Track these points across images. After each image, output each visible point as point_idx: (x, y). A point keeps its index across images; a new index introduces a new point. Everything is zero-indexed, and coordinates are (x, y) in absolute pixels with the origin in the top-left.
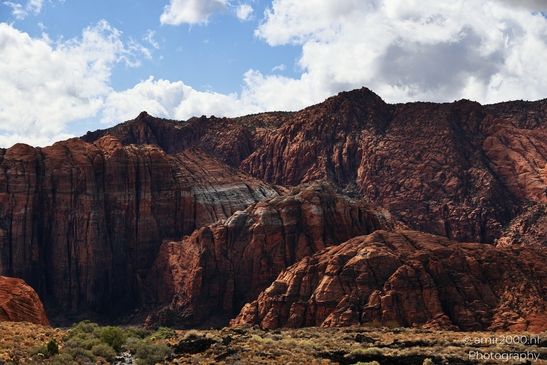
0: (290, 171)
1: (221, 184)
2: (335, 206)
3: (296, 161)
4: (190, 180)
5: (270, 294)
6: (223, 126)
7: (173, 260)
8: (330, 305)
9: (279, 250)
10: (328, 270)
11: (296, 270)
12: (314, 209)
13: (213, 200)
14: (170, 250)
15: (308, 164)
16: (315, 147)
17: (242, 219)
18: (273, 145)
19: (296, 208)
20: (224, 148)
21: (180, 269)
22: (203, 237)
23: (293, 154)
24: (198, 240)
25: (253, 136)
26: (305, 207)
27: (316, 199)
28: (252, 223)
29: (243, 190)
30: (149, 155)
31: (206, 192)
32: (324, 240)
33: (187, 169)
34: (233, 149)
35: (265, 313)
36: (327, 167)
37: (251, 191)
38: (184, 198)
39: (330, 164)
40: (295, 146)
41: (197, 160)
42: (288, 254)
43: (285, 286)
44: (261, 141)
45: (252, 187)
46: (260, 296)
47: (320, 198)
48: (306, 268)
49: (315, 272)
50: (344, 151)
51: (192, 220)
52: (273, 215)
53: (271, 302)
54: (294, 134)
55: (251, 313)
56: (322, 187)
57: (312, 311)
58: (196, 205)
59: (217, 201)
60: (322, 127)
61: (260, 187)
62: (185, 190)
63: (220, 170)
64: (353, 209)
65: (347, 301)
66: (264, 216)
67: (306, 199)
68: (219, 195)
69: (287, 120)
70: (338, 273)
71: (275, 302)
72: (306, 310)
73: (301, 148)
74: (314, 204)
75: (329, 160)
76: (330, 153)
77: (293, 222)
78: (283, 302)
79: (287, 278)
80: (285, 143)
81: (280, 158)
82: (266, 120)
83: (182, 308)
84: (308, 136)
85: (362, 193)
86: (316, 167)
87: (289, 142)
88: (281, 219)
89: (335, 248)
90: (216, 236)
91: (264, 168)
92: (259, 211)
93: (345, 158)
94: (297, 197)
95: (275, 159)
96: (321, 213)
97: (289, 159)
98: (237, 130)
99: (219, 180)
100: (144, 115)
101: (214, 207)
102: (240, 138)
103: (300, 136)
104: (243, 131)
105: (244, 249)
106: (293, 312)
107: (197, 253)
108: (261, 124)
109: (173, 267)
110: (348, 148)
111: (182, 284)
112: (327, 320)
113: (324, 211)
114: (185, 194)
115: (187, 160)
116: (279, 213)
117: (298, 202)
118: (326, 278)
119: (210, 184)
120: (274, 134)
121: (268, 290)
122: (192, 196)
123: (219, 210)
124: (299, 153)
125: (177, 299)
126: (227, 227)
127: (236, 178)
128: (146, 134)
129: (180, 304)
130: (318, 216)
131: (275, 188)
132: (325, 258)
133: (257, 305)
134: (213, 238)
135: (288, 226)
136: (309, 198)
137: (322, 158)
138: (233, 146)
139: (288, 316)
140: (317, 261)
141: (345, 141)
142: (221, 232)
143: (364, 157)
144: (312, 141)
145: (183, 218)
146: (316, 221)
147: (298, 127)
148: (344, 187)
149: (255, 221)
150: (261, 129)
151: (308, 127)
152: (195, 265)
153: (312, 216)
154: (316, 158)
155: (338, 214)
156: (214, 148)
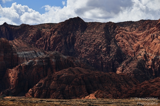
0: (52, 44)
1: (26, 51)
2: (60, 59)
3: (55, 41)
4: (16, 50)
5: (37, 86)
6: (31, 28)
7: (10, 75)
8: (54, 90)
9: (42, 72)
10: (54, 79)
11: (45, 79)
12: (53, 60)
13: (23, 56)
14: (9, 72)
15: (58, 42)
16: (61, 37)
17: (31, 63)
18: (47, 36)
19: (48, 60)
20: (31, 36)
21: (12, 78)
22: (19, 68)
23: (54, 39)
24: (17, 69)
25: (41, 32)
26: (50, 59)
27: (54, 57)
28: (34, 64)
29: (33, 53)
30: (3, 42)
31: (21, 53)
32: (56, 70)
33: (16, 46)
34: (34, 36)
35: (35, 92)
36: (64, 43)
37: (36, 53)
38: (14, 55)
39: (65, 42)
40: (54, 36)
41: (19, 43)
42: (45, 73)
43: (41, 84)
44: (44, 34)
45: (36, 52)
46: (34, 87)
48: (48, 79)
49: (50, 80)
50: (70, 38)
51: (17, 62)
52: (40, 62)
53: (37, 89)
54: (54, 32)
55: (31, 92)
56: (56, 53)
57: (49, 91)
58: (18, 57)
59: (25, 56)
60: (63, 30)
61: (39, 52)
62: (14, 53)
63: (26, 46)
64: (65, 60)
65: (59, 88)
66: (38, 62)
67: (51, 57)
68: (25, 54)
69: (53, 26)
70: (57, 80)
71: (38, 89)
72: (47, 91)
73: (56, 37)
74: (53, 58)
75: (65, 41)
76: (66, 39)
77: (47, 64)
78: (41, 89)
79: (42, 81)
80: (51, 35)
81: (49, 40)
82: (46, 26)
83: (12, 90)
84: (59, 33)
85: (76, 52)
86: (61, 43)
87: (53, 35)
88: (43, 63)
89: (57, 73)
90: (23, 68)
91: (44, 43)
92: (36, 60)
93: (71, 40)
94: (48, 56)
95: (48, 40)
96: (55, 61)
97: (52, 40)
98: (36, 30)
99: (26, 49)
100: (5, 24)
101: (23, 58)
102: (37, 33)
103: (56, 33)
104: (38, 30)
105: (31, 72)
106: (44, 92)
107: (17, 73)
108: (44, 28)
109: (10, 77)
110: (72, 37)
111: (12, 82)
112: (53, 94)
113: (56, 61)
114: (14, 54)
115: (15, 43)
116: (42, 61)
117: (49, 58)
118: (53, 82)
119: (23, 51)
120: (47, 32)
121: (37, 85)
122: (17, 55)
123: (25, 59)
125: (11, 87)
126: (26, 65)
127: (31, 49)
129: (11, 88)
130: (54, 62)
131: (44, 52)
132: (54, 75)
133: (33, 89)
134: (22, 69)
135: (45, 65)
136: (52, 57)
137: (63, 40)
138: (35, 35)
139: (42, 93)
140: (51, 77)
141: (71, 35)
142: (24, 67)
143: (77, 40)
144: (60, 34)
145: (14, 61)
146: (54, 64)
147: (56, 30)
148: (70, 50)
149: (35, 63)
150: (44, 30)
151: (58, 30)
152: (16, 77)
153: (53, 62)
154: (61, 40)
155: (61, 61)
156: (28, 36)
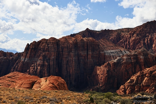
0: (132, 46)
1: (112, 49)
2: (148, 56)
3: (134, 43)
4: (103, 48)
5: (129, 83)
6: (112, 32)
7: (98, 72)
8: (148, 86)
9: (131, 69)
10: (147, 75)
11: (137, 75)
12: (141, 57)
13: (110, 54)
14: (97, 69)
15: (138, 44)
16: (140, 39)
17: (119, 60)
18: (127, 38)
19: (136, 57)
20: (112, 39)
21: (100, 75)
22: (107, 65)
23: (133, 41)
24: (106, 66)
25: (121, 35)
26: (139, 56)
27: (142, 54)
28: (122, 61)
29: (119, 51)
30: (91, 41)
31: (108, 52)
32: (145, 66)
33: (102, 45)
34: (114, 39)
35: (127, 88)
36: (143, 44)
38: (101, 54)
39: (144, 44)
40: (133, 38)
41: (105, 42)
42: (133, 70)
43: (133, 80)
44: (123, 37)
45: (122, 50)
46: (126, 83)
47: (143, 53)
48: (140, 75)
49: (143, 76)
50: (149, 39)
51: (104, 60)
52: (129, 59)
53: (129, 85)
54: (133, 34)
55: (123, 88)
56: (144, 50)
57: (142, 88)
58: (105, 56)
59: (111, 55)
60: (142, 32)
61: (124, 50)
62: (101, 51)
63: (112, 45)
64: (153, 57)
65: (153, 85)
66: (126, 59)
67: (139, 54)
68: (112, 53)
69: (131, 30)
70: (150, 76)
71: (130, 85)
72: (140, 88)
73: (135, 39)
74: (141, 55)
75: (144, 42)
76: (144, 40)
77: (135, 61)
78: (133, 85)
79: (134, 78)
80: (130, 37)
81: (129, 42)
82: (124, 30)
83: (101, 87)
84: (137, 35)
85: (154, 52)
86: (140, 44)
87: (132, 37)
88: (131, 60)
89: (149, 69)
90: (112, 65)
91: (124, 45)
92: (125, 58)
93: (149, 42)
94: (136, 53)
95: (127, 42)
96: (144, 58)
97: (132, 42)
98: (116, 33)
99: (112, 48)
100: (87, 29)
101: (110, 56)
102: (117, 36)
103: (135, 35)
104: (117, 34)
105: (120, 69)
106: (136, 88)
107: (106, 70)
108: (123, 32)
109: (98, 74)
110: (150, 39)
111: (101, 79)
112: (147, 91)
113: (145, 58)
114: (102, 52)
115: (102, 42)
116: (131, 58)
117: (136, 55)
118: (146, 78)
119: (109, 49)
120: (127, 35)
121: (128, 81)
122: (104, 53)
123: (112, 57)
124: (134, 40)
125: (100, 84)
126: (115, 62)
127: (117, 47)
128: (88, 35)
129: (101, 85)
130: (143, 59)
131: (128, 51)
132: (146, 72)
133: (125, 86)
134: (111, 66)
135: (133, 62)
136: (140, 54)
137: (142, 42)
138: (115, 38)
139: (135, 89)
140: (143, 73)
141: (149, 37)
142: (113, 64)
143: (155, 41)
144: (139, 36)
145: (101, 60)
146: (142, 61)
147: (134, 32)
148: (149, 51)
149: (123, 60)
150: (123, 33)
151: (138, 32)
152: (105, 74)
153: (141, 59)
154: (140, 42)
155: (149, 58)
156: (109, 39)
